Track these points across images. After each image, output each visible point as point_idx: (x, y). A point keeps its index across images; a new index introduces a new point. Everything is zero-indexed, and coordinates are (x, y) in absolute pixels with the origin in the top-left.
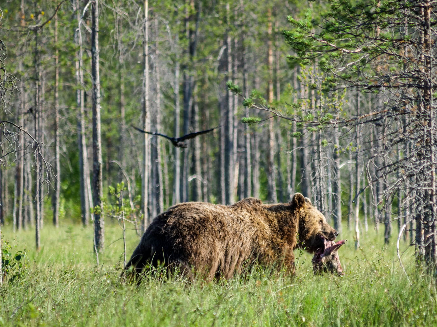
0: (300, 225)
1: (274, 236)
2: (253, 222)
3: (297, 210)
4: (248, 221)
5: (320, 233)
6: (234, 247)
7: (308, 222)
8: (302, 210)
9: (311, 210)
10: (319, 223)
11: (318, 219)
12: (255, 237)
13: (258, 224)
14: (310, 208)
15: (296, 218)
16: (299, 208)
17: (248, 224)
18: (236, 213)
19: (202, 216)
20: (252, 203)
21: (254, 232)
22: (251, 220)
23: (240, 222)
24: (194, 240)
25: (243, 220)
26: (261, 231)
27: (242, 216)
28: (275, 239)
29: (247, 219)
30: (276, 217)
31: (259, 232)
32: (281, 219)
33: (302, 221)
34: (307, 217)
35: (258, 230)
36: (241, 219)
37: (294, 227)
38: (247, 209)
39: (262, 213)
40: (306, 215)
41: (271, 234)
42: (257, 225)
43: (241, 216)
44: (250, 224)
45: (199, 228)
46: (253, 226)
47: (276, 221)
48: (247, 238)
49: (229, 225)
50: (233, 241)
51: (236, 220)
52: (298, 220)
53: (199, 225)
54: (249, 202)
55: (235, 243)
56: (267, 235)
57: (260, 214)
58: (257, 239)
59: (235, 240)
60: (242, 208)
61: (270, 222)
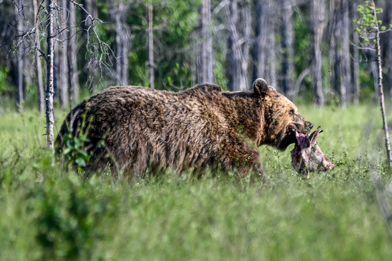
0: (266, 116)
1: (231, 130)
2: (203, 114)
3: (262, 99)
4: (197, 112)
5: (291, 124)
6: (177, 140)
7: (275, 112)
8: (267, 98)
9: (279, 98)
10: (290, 114)
11: (289, 109)
12: (205, 131)
13: (210, 116)
14: (278, 96)
15: (261, 109)
16: (264, 97)
17: (196, 114)
18: (183, 102)
19: (130, 100)
20: (206, 91)
21: (204, 125)
22: (201, 110)
23: (187, 112)
24: (112, 128)
25: (190, 110)
26: (213, 125)
27: (190, 105)
28: (233, 133)
29: (196, 109)
30: (236, 109)
31: (211, 125)
32: (243, 110)
33: (269, 112)
34: (275, 106)
35: (209, 123)
36: (187, 108)
37: (259, 121)
38: (198, 97)
39: (217, 103)
40: (273, 104)
41: (227, 127)
42: (207, 117)
43: (188, 106)
44: (199, 115)
45: (123, 112)
46: (203, 118)
47: (235, 113)
48: (195, 132)
49: (168, 114)
50: (176, 134)
51: (181, 109)
52: (263, 111)
53: (124, 109)
54: (204, 88)
55: (178, 136)
56: (222, 129)
57: (214, 104)
58: (209, 134)
59: (179, 132)
60: (192, 95)
61: (227, 114)
